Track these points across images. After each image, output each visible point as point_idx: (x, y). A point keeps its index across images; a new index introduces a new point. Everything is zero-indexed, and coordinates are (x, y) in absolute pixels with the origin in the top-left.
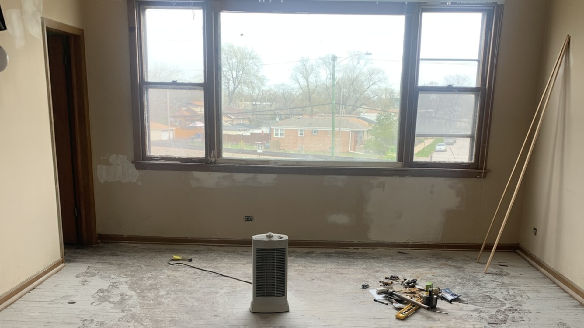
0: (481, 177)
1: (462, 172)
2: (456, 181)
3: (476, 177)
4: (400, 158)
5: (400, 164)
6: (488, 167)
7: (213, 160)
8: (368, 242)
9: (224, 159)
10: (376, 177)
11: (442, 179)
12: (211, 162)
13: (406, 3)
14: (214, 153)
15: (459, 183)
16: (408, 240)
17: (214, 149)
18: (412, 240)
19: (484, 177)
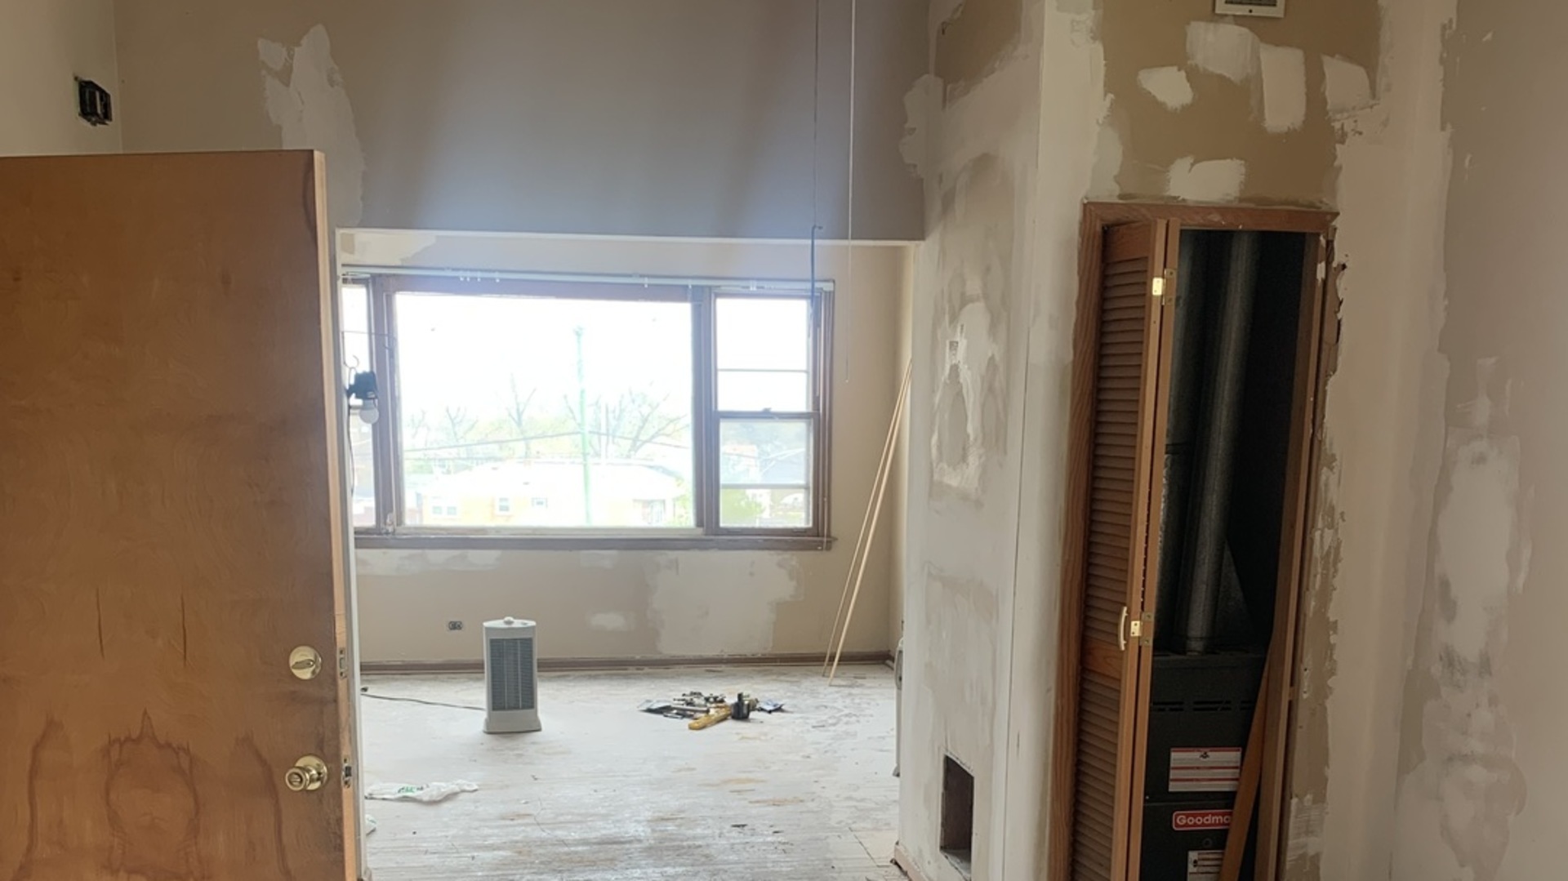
0: (822, 549)
1: (794, 541)
2: (787, 555)
3: (816, 549)
4: (700, 523)
5: (700, 531)
6: (834, 533)
7: (390, 529)
8: (658, 657)
9: (409, 528)
10: (663, 552)
11: (765, 553)
12: (387, 533)
13: (690, 287)
14: (391, 517)
15: (793, 558)
16: (722, 651)
17: (391, 511)
18: (727, 652)
19: (829, 548)
